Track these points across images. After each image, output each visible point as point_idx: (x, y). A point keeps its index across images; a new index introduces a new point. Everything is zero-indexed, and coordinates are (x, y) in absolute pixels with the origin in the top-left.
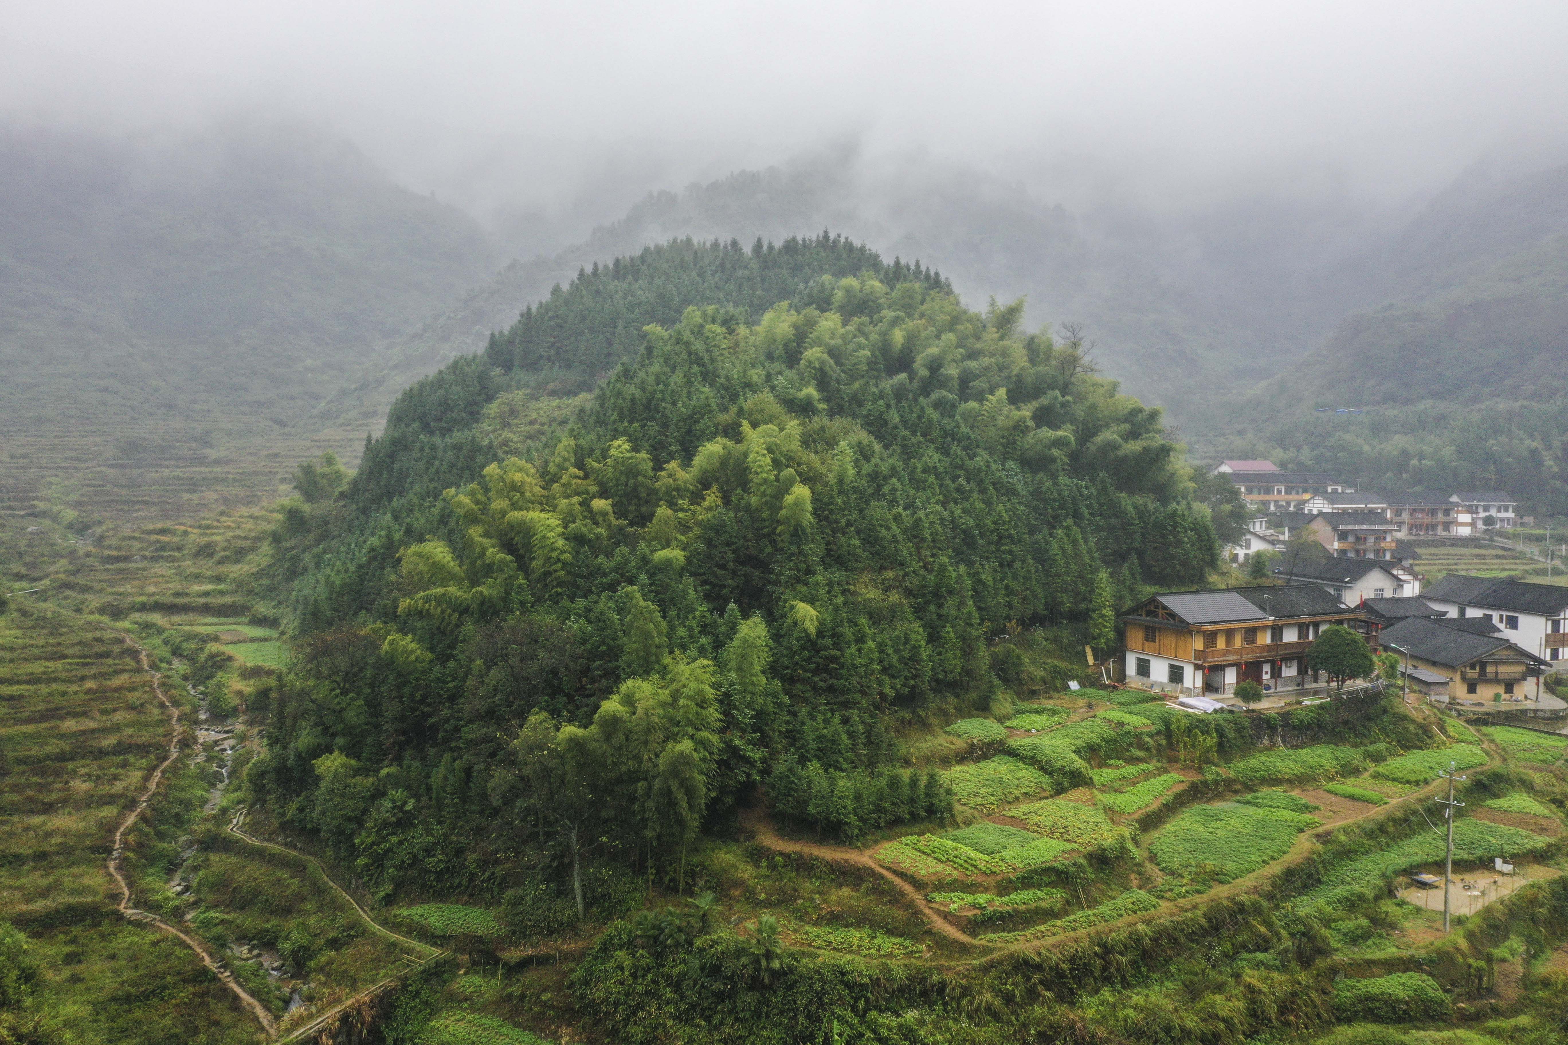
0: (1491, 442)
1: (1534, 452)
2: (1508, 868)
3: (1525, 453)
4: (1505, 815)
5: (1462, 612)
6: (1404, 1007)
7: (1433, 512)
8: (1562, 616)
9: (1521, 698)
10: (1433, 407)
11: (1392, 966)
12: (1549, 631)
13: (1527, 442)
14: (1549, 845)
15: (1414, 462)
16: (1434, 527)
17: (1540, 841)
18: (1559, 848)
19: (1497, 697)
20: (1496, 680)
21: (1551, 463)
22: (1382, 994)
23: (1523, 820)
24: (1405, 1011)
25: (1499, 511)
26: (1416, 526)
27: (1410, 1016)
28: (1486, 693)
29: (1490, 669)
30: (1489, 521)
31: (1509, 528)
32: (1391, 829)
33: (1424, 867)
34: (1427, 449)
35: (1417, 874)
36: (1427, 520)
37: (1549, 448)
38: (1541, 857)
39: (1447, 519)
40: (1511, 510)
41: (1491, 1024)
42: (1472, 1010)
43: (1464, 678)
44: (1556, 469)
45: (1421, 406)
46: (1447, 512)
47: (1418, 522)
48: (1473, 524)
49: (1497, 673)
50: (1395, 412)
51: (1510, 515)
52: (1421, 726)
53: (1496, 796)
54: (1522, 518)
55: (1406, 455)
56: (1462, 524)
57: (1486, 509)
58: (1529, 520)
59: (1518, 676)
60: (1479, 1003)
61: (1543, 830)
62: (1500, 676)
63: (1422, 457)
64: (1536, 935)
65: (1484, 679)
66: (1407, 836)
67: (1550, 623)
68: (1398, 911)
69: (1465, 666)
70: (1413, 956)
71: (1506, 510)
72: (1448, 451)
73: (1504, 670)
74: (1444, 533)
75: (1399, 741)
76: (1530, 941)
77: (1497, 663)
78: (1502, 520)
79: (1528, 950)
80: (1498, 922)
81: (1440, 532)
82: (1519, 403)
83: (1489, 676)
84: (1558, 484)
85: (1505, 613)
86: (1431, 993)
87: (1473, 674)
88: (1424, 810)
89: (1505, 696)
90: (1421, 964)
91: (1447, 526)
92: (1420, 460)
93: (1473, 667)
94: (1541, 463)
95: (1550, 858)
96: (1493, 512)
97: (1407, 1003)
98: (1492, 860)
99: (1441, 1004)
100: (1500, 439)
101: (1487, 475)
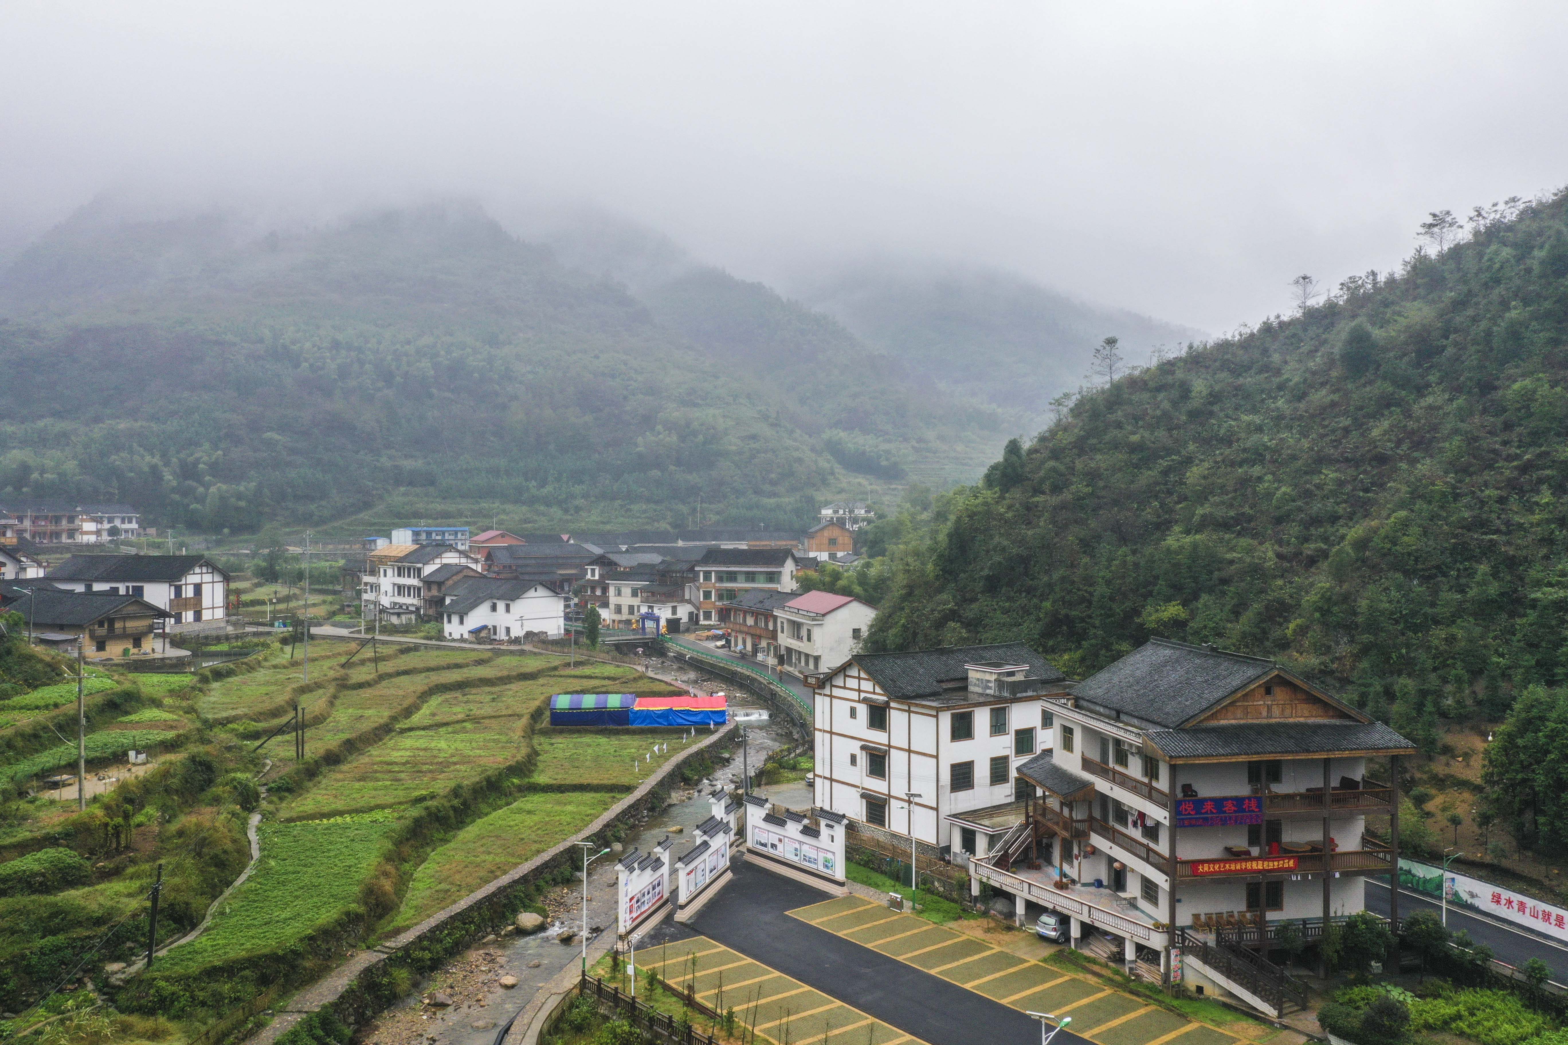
0: (113, 457)
1: (154, 468)
2: (142, 757)
3: (146, 469)
4: (137, 724)
5: (89, 587)
6: (39, 879)
7: (57, 520)
8: (183, 582)
9: (149, 650)
10: (53, 425)
11: (23, 848)
12: (172, 597)
13: (148, 458)
14: (179, 736)
15: (35, 476)
16: (58, 535)
17: (170, 735)
18: (187, 738)
19: (126, 652)
20: (124, 636)
21: (171, 478)
22: (15, 873)
23: (153, 725)
24: (41, 884)
25: (123, 522)
26: (39, 533)
27: (47, 886)
28: (115, 650)
29: (118, 625)
30: (113, 532)
31: (133, 538)
32: (19, 743)
33: (58, 769)
34: (49, 463)
35: (48, 776)
36: (52, 527)
37: (166, 464)
38: (169, 746)
39: (71, 526)
40: (134, 520)
41: (130, 870)
42: (112, 866)
43: (92, 637)
44: (175, 483)
45: (41, 424)
46: (71, 519)
47: (40, 529)
48: (98, 533)
49: (124, 628)
50: (13, 428)
51: (134, 525)
52: (49, 665)
53: (127, 713)
54: (145, 529)
55: (25, 469)
56: (87, 533)
57: (110, 520)
58: (152, 531)
59: (145, 630)
60: (118, 859)
61: (172, 728)
62: (129, 631)
63: (43, 472)
64: (170, 803)
65: (113, 636)
66: (37, 751)
67: (173, 588)
68: (31, 807)
69: (93, 624)
70: (48, 833)
71: (130, 522)
72: (71, 466)
73: (132, 625)
74: (70, 541)
75: (26, 681)
76: (164, 808)
77: (124, 619)
78: (126, 531)
79: (163, 816)
80: (133, 796)
81: (64, 539)
82: (139, 424)
83: (117, 632)
84: (177, 497)
85: (130, 585)
86: (69, 861)
87: (102, 632)
88: (54, 726)
89: (133, 651)
90: (57, 839)
91: (71, 534)
92: (41, 475)
93: (101, 624)
94: (160, 478)
95: (179, 746)
96: (117, 523)
97: (43, 875)
98: (125, 754)
99: (79, 868)
100: (122, 454)
101: (111, 490)
